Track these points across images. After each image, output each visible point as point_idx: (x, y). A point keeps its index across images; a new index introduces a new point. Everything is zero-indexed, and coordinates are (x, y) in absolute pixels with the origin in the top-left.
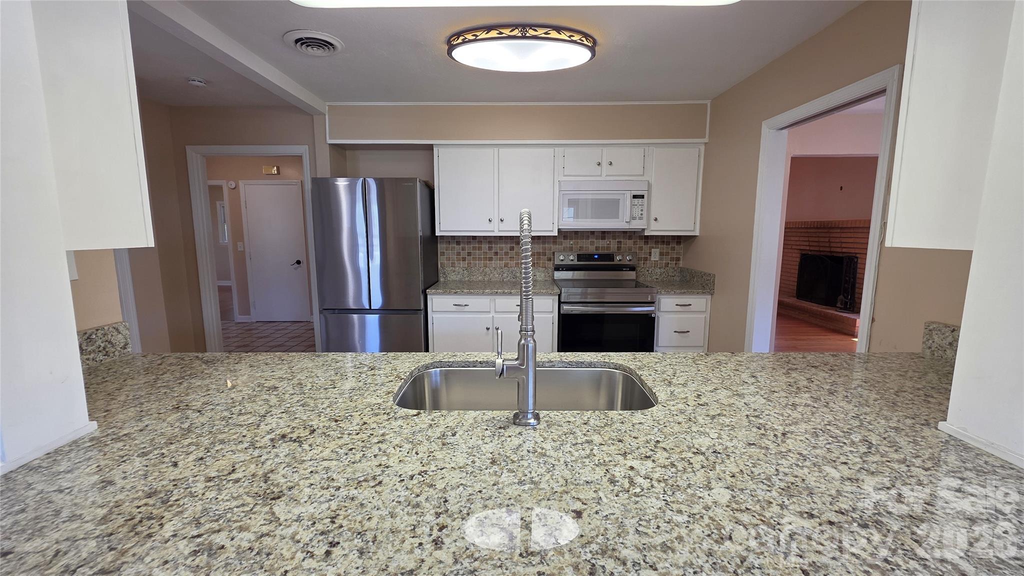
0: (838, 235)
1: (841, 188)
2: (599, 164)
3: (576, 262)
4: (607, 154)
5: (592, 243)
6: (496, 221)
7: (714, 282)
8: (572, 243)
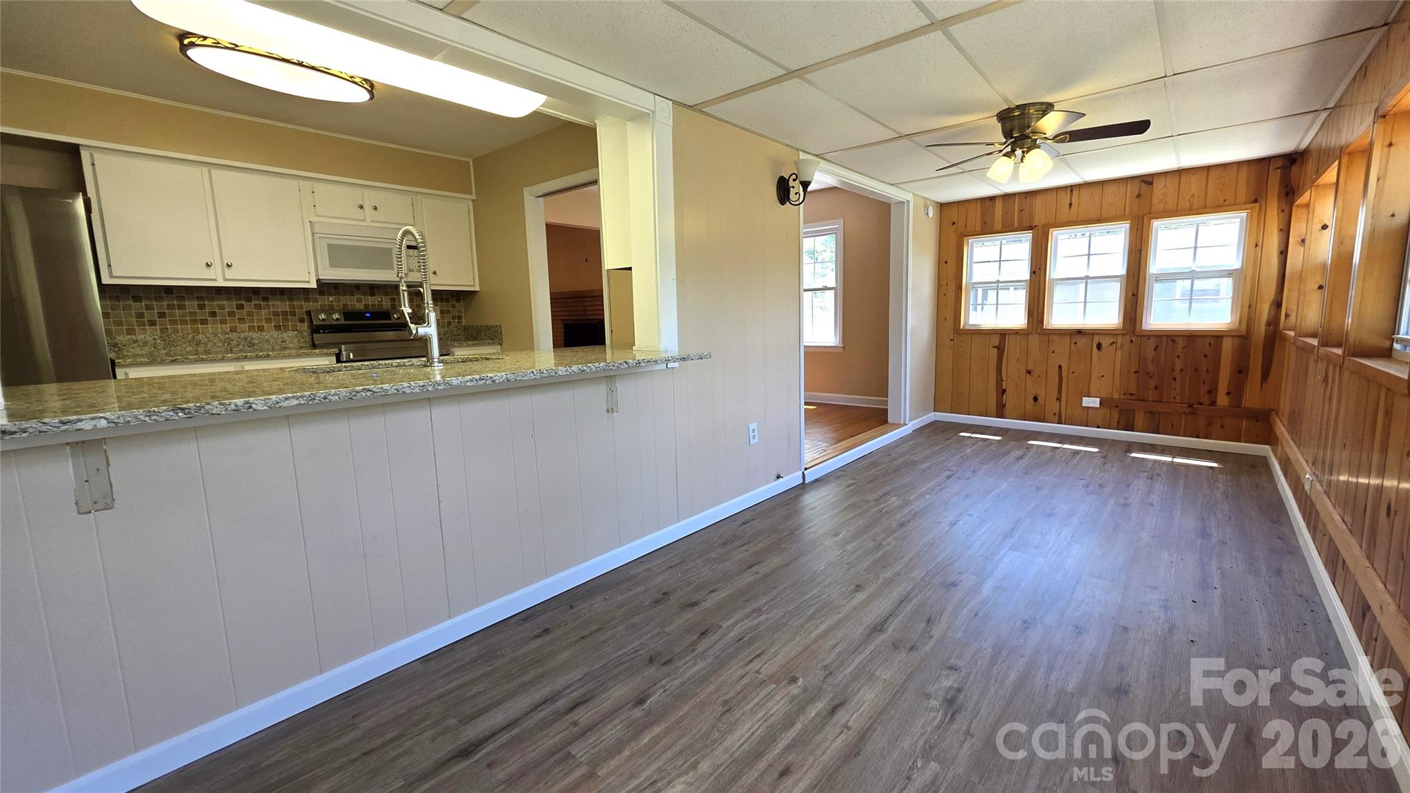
0: (590, 303)
1: (587, 260)
2: (361, 207)
3: (343, 322)
4: (369, 198)
5: (359, 300)
6: (217, 266)
7: (501, 332)
8: (331, 299)
